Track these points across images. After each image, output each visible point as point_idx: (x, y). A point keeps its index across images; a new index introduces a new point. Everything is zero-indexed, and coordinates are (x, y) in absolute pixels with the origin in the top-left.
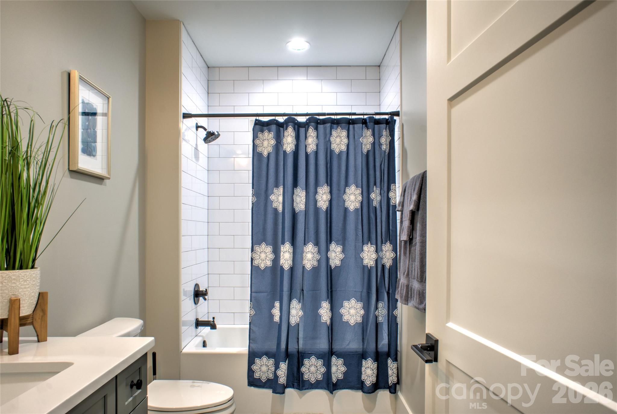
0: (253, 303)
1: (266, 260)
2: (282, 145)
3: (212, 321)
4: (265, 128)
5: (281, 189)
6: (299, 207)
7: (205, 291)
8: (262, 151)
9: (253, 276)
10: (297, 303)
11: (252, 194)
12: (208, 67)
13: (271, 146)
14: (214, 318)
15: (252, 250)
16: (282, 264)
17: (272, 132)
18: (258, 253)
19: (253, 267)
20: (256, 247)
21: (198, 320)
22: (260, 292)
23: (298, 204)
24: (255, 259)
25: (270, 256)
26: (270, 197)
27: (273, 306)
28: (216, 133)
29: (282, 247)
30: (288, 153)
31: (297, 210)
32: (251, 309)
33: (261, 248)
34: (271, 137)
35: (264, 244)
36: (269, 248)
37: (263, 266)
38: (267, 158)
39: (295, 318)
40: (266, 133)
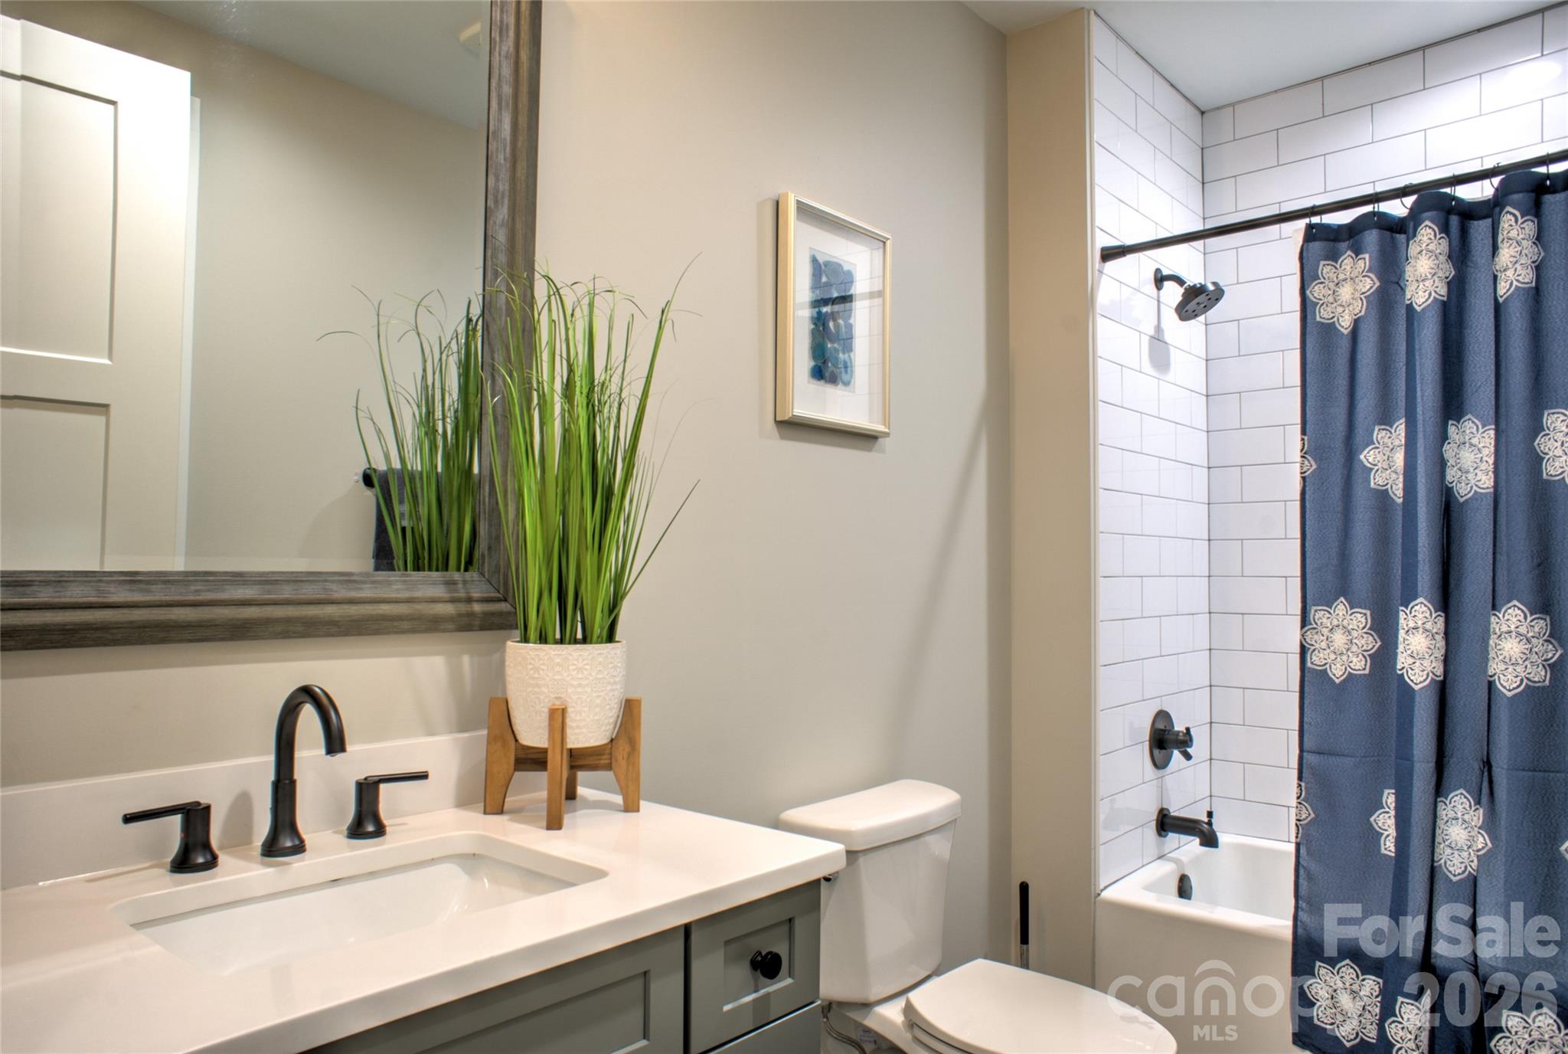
0: (1306, 783)
1: (1350, 655)
2: (1403, 287)
3: (1206, 823)
4: (1344, 245)
5: (1400, 428)
6: (1473, 482)
7: (1184, 735)
8: (1333, 317)
9: (1306, 702)
10: (1470, 807)
11: (1302, 451)
12: (1203, 113)
13: (1362, 296)
14: (1210, 814)
15: (1304, 621)
16: (1403, 668)
17: (1366, 252)
18: (1324, 629)
19: (1307, 674)
20: (1316, 611)
21: (1165, 812)
22: (1331, 754)
23: (1467, 472)
24: (1314, 650)
25: (1363, 642)
26: (1362, 457)
27: (1378, 805)
28: (1211, 288)
29: (1402, 615)
30: (1418, 309)
31: (1462, 492)
32: (1300, 803)
33: (1334, 615)
34: (1361, 271)
35: (1342, 602)
36: (1359, 615)
37: (1341, 673)
38: (1350, 337)
39: (1465, 854)
40: (1347, 261)
